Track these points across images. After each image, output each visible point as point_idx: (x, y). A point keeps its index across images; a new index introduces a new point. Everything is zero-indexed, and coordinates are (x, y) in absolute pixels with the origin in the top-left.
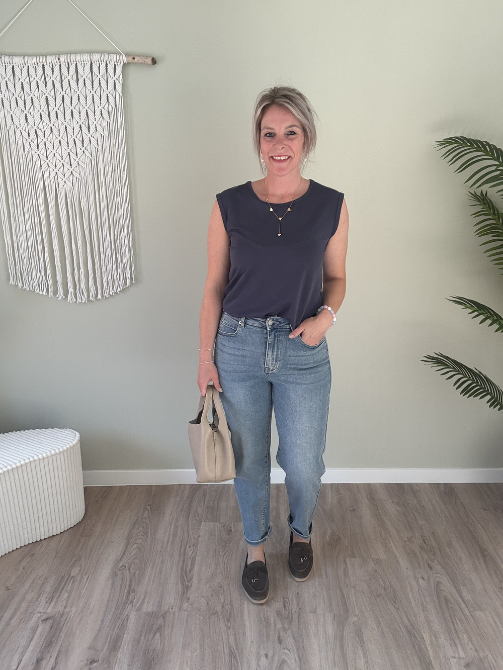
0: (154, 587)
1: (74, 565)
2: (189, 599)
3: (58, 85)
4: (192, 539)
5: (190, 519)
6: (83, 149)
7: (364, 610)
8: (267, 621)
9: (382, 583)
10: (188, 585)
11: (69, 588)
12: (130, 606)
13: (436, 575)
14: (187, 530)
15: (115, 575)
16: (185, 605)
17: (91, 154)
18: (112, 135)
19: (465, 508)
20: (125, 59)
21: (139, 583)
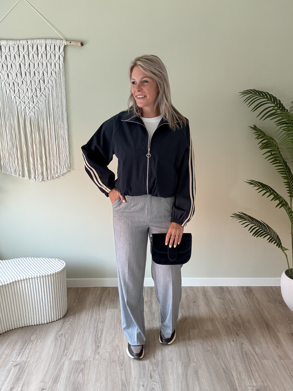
0: (79, 346)
1: (32, 334)
2: (99, 353)
3: (26, 57)
4: (101, 317)
5: (100, 307)
6: (41, 93)
7: (199, 359)
8: (144, 366)
9: (210, 344)
10: (98, 345)
11: (30, 347)
12: (65, 357)
13: (241, 339)
14: (99, 313)
15: (56, 339)
16: (97, 357)
17: (45, 97)
18: (58, 86)
19: (258, 301)
20: (65, 43)
21: (70, 344)
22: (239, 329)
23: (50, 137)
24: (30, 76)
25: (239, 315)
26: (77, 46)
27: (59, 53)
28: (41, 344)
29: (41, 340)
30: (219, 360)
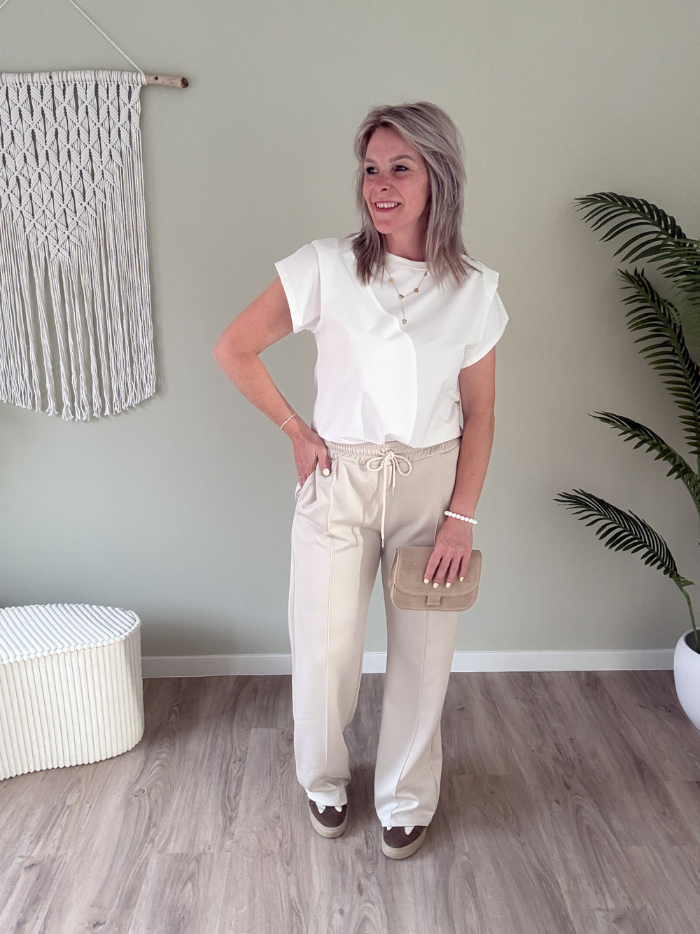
0: (184, 819)
1: (70, 790)
2: (233, 835)
3: (48, 114)
4: (238, 749)
5: (235, 724)
6: (84, 204)
7: (476, 846)
8: (343, 865)
9: (500, 810)
10: (231, 816)
11: (63, 822)
12: (151, 844)
13: (575, 797)
14: (232, 739)
15: (128, 803)
16: (228, 843)
17: (96, 212)
18: (126, 185)
19: (615, 705)
20: (143, 79)
21: (162, 815)
22: (570, 774)
23: (107, 311)
24: (59, 161)
25: (571, 739)
26: (172, 87)
27: (129, 106)
28: (91, 815)
29: (91, 806)
30: (524, 850)
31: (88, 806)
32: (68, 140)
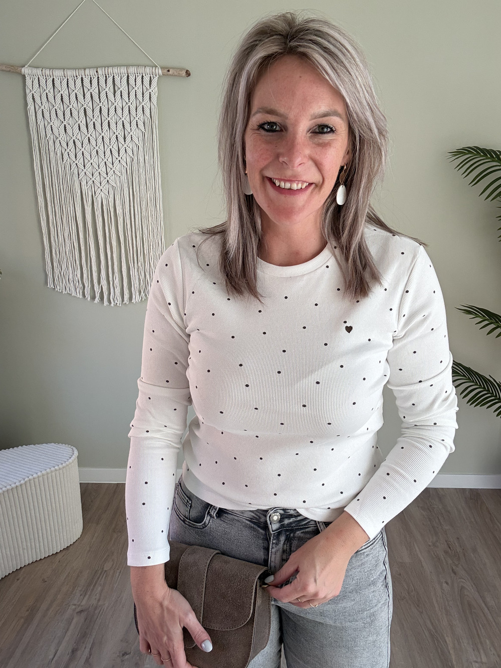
1: (107, 559)
3: (96, 97)
6: (119, 158)
9: (406, 586)
11: (102, 583)
17: (127, 164)
18: (148, 145)
19: (490, 514)
20: (160, 72)
22: (457, 563)
23: (134, 230)
24: (102, 129)
25: (458, 538)
26: (179, 76)
27: (150, 90)
28: (120, 579)
29: (121, 571)
31: (119, 571)
32: (108, 115)
